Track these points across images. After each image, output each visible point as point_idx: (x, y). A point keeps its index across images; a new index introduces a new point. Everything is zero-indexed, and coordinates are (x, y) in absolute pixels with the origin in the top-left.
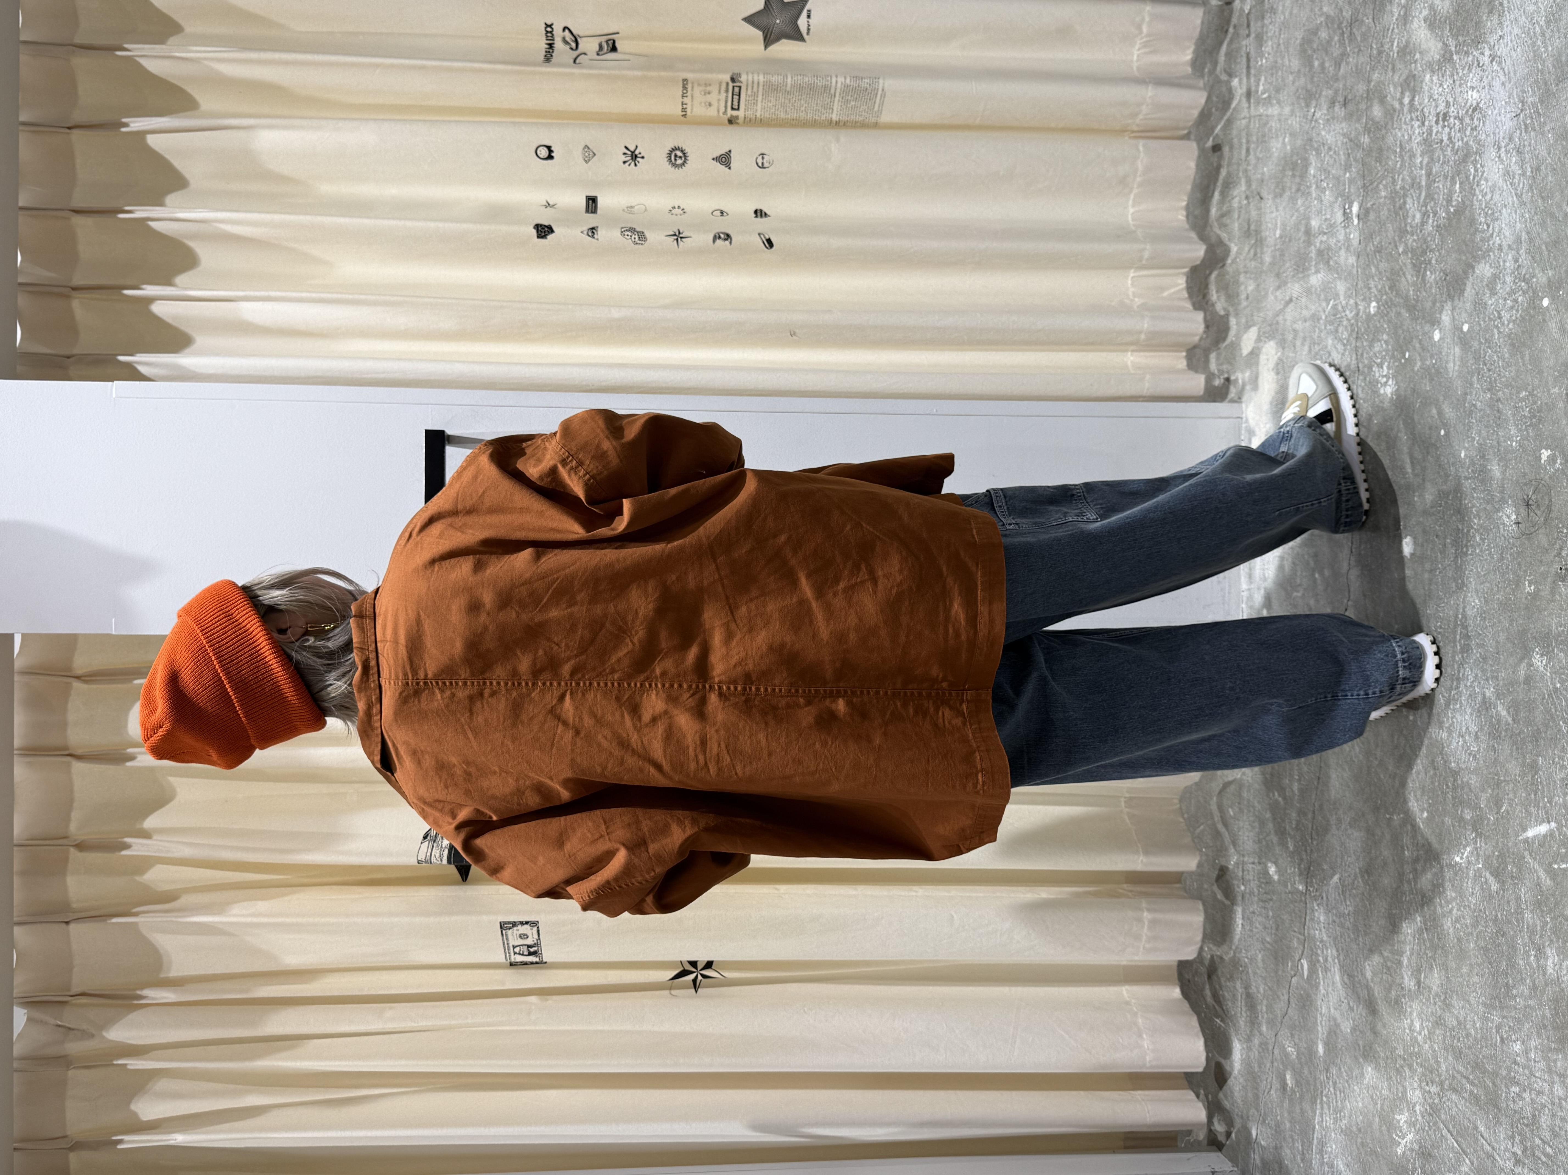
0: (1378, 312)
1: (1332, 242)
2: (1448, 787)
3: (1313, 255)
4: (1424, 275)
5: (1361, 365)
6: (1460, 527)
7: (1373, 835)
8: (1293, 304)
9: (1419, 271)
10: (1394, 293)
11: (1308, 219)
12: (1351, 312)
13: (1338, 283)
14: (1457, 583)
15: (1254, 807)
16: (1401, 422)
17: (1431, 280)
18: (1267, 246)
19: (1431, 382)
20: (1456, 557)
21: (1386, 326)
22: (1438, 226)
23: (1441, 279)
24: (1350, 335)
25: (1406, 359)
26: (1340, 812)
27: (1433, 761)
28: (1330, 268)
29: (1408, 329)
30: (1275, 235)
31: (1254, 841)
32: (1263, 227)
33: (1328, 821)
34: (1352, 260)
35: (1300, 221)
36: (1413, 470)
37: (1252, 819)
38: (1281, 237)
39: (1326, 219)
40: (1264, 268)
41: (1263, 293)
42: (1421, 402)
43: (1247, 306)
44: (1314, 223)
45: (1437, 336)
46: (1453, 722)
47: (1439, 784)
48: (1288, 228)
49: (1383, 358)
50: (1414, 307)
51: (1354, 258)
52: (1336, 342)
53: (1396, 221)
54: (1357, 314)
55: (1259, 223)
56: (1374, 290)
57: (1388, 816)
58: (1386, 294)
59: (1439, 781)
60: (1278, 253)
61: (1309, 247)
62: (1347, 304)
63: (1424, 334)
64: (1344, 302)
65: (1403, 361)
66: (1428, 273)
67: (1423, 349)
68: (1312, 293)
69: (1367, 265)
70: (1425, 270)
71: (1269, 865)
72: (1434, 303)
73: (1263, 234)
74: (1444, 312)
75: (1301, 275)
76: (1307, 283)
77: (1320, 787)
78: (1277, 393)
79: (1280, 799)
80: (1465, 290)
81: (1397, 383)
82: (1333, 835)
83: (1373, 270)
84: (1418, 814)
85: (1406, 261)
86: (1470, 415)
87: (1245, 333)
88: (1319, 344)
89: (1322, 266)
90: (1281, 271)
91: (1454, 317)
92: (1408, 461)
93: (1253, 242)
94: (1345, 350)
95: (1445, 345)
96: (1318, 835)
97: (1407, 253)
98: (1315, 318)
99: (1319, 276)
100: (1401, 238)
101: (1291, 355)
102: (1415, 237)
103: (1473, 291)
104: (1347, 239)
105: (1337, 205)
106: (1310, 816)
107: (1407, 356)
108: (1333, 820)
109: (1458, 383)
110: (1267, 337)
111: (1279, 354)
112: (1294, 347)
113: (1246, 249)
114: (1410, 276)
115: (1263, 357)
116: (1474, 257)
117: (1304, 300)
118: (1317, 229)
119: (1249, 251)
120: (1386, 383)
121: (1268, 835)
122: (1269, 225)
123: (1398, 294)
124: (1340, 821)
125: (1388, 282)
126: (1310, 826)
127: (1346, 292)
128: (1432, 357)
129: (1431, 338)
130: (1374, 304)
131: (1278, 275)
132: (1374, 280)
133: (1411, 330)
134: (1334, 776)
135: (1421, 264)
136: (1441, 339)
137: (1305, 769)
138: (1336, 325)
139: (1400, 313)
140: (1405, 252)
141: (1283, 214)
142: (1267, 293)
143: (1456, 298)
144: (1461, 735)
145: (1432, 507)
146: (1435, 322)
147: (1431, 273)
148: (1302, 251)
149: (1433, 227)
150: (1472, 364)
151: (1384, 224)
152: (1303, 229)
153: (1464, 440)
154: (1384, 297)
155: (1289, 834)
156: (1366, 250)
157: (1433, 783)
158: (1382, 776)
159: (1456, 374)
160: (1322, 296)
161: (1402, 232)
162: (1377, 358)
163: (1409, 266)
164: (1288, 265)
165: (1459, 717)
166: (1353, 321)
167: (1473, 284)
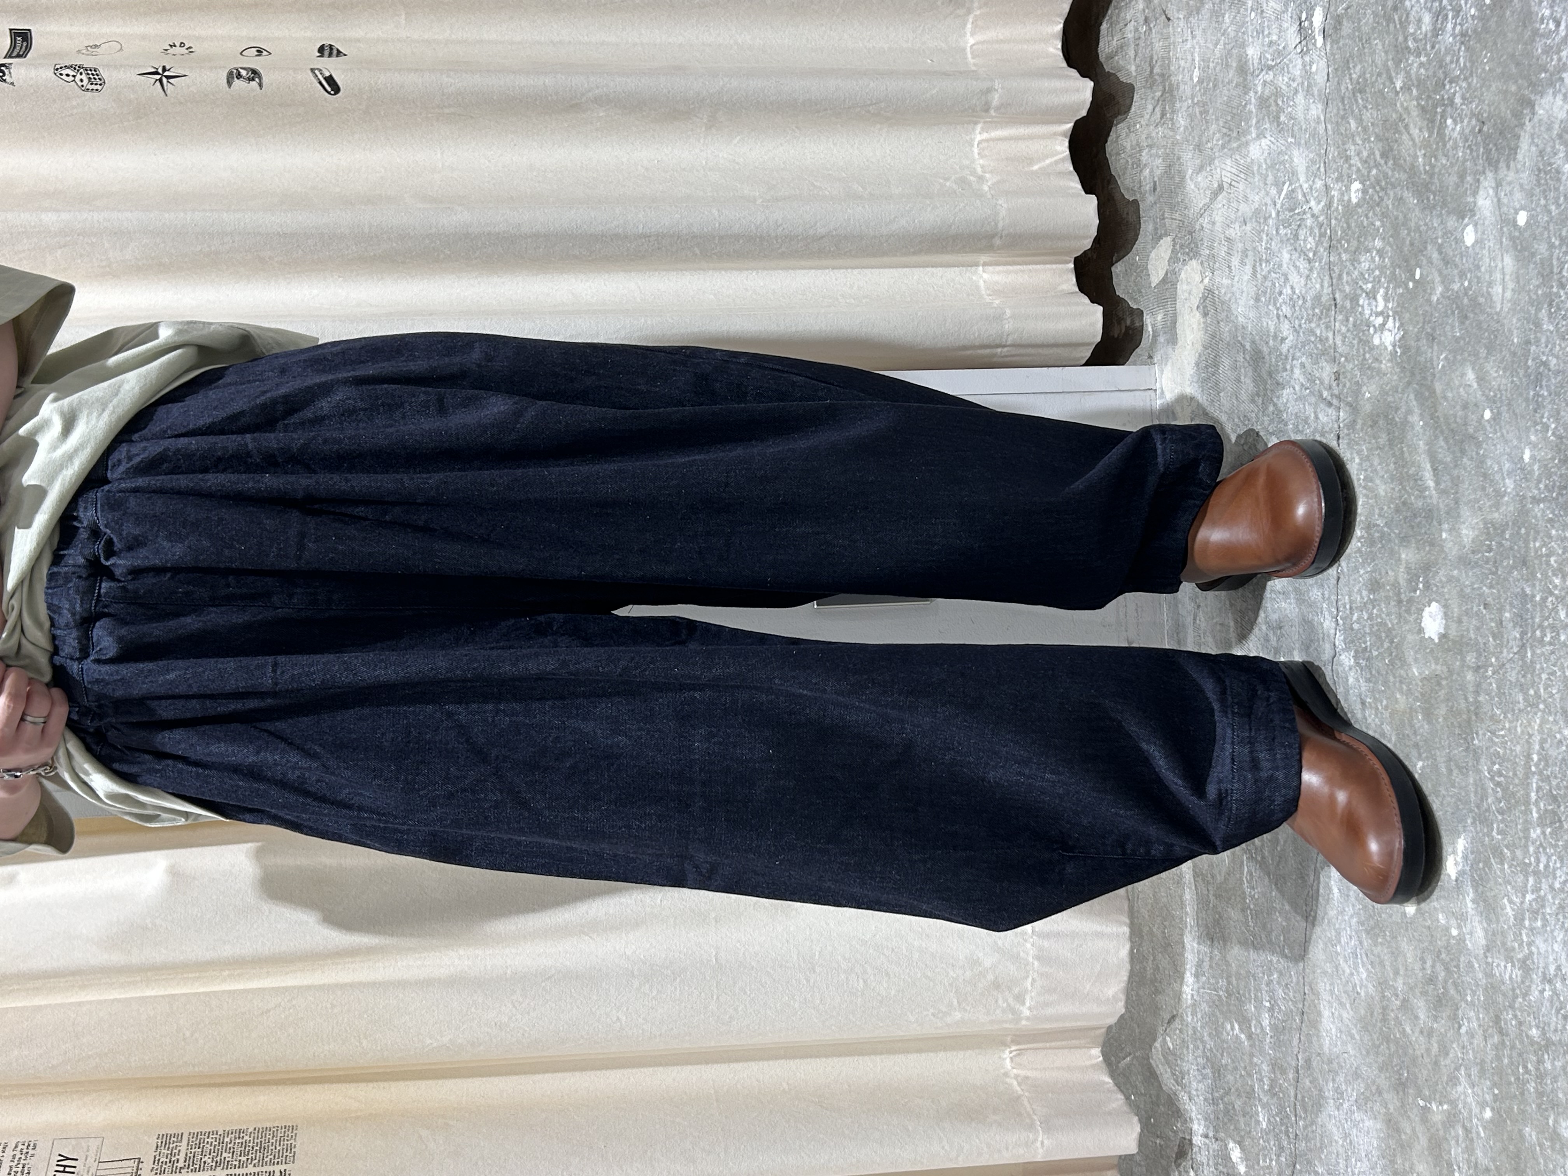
0: (1364, 199)
1: (1282, 81)
2: (1527, 1071)
3: (1252, 107)
4: (1443, 125)
5: (1337, 296)
6: (1528, 591)
7: (1398, 1130)
8: (1224, 193)
9: (1433, 121)
10: (1391, 162)
11: (1243, 45)
12: (1319, 203)
13: (1296, 153)
14: (1526, 694)
15: (1203, 1042)
16: (1412, 397)
17: (1455, 135)
18: (1181, 100)
19: (1462, 323)
20: (1523, 646)
21: (1378, 223)
22: (1463, 34)
23: (1472, 131)
24: (1319, 243)
25: (1416, 282)
26: (1341, 1078)
27: (1497, 1019)
28: (1280, 129)
29: (1418, 229)
30: (1192, 79)
31: (1205, 1100)
32: (1172, 68)
33: (1321, 1090)
34: (1316, 110)
35: (1229, 53)
36: (1437, 483)
37: (1200, 1060)
38: (1201, 81)
39: (1271, 43)
40: (1178, 137)
41: (1177, 180)
42: (1446, 358)
43: (1155, 203)
44: (1252, 52)
45: (1469, 237)
46: (1531, 953)
47: (1511, 1063)
48: (1211, 65)
49: (1377, 281)
50: (1427, 186)
51: (1320, 106)
52: (1296, 255)
53: (1388, 33)
54: (1329, 205)
55: (1167, 61)
56: (1355, 161)
57: (1422, 1103)
58: (1377, 165)
59: (1510, 1057)
60: (1197, 110)
61: (1246, 93)
62: (1311, 188)
63: (1447, 233)
64: (1305, 186)
65: (1411, 285)
66: (1449, 121)
67: (1446, 262)
68: (1253, 174)
69: (1343, 118)
70: (1444, 117)
71: (1231, 1145)
72: (1462, 177)
73: (1173, 78)
74: (1481, 192)
75: (1235, 145)
76: (1245, 157)
77: (1304, 1028)
78: (1205, 348)
79: (1243, 1036)
80: (1517, 147)
81: (1402, 325)
82: (1330, 1116)
83: (1353, 124)
84: (1476, 1110)
85: (1408, 102)
86: (1538, 380)
87: (1154, 248)
88: (1267, 261)
89: (1267, 126)
90: (1204, 139)
91: (1499, 200)
92: (1428, 466)
93: (1158, 94)
94: (1311, 270)
95: (1485, 252)
96: (1306, 1112)
97: (1409, 89)
98: (1259, 215)
99: (1264, 142)
100: (1397, 63)
101: (1226, 282)
102: (1423, 59)
103: (1534, 149)
104: (1307, 74)
105: (1287, 17)
106: (1291, 1076)
107: (1417, 276)
108: (1329, 1093)
109: (1513, 322)
110: (1188, 254)
111: (1206, 281)
112: (1229, 267)
113: (1150, 107)
114: (1417, 131)
115: (1182, 288)
116: (1532, 84)
117: (1241, 186)
118: (1256, 61)
119: (1154, 109)
120: (1383, 325)
121: (1227, 1093)
122: (1182, 63)
123: (1397, 166)
124: (1339, 1093)
125: (1380, 145)
126: (1292, 1094)
127: (1308, 168)
128: (1462, 275)
129: (1459, 241)
130: (1356, 186)
131: (1199, 147)
132: (1355, 144)
133: (1423, 228)
134: (1326, 1013)
135: (1435, 107)
136: (1476, 242)
137: (1280, 993)
138: (1294, 227)
139: (1401, 198)
140: (1406, 88)
141: (1202, 42)
142: (1183, 178)
143: (1502, 165)
144: (1547, 979)
145: (1473, 552)
146: (1465, 212)
147: (1455, 122)
148: (1235, 104)
149: (1454, 35)
150: (1538, 287)
151: (1368, 41)
152: (1234, 65)
153: (1528, 429)
154: (1374, 172)
155: (1260, 1100)
156: (1339, 90)
157: (1498, 1058)
158: (1408, 1030)
159: (1507, 306)
160: (1270, 178)
161: (1400, 52)
162: (1367, 282)
163: (1415, 113)
164: (1214, 127)
165: (1543, 947)
166: (1321, 219)
167: (1532, 136)
